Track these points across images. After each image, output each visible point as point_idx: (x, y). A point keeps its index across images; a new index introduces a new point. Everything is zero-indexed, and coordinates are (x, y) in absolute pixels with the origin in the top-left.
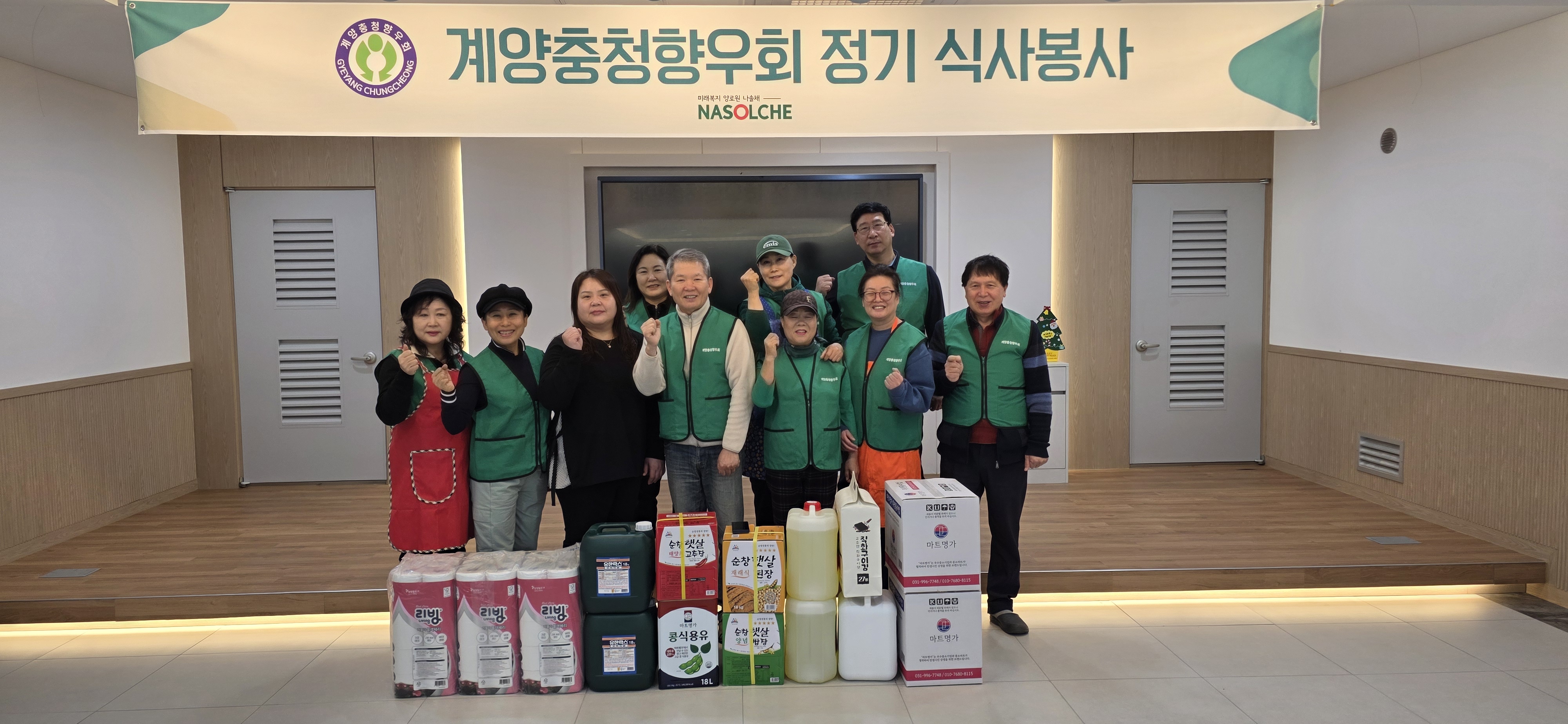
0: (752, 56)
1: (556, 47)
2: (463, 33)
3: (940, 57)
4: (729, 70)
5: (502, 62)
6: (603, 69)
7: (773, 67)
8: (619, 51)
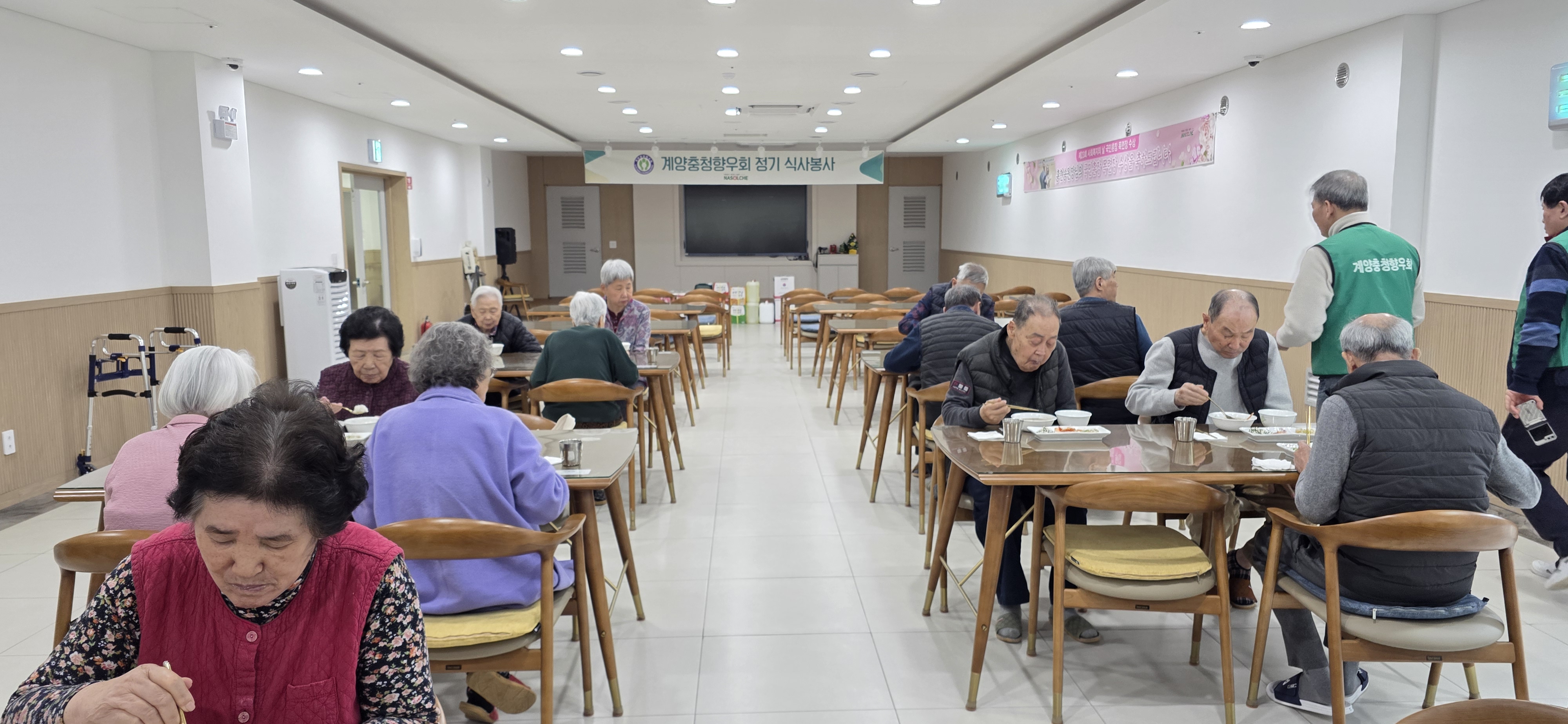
0: (738, 164)
1: (688, 161)
2: (665, 158)
3: (786, 164)
4: (732, 167)
5: (675, 165)
6: (700, 167)
7: (743, 167)
8: (704, 162)
